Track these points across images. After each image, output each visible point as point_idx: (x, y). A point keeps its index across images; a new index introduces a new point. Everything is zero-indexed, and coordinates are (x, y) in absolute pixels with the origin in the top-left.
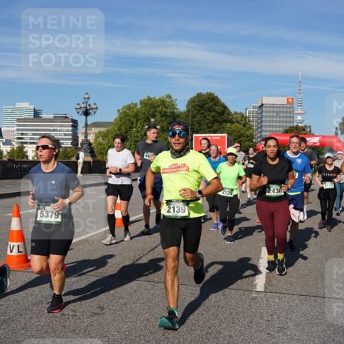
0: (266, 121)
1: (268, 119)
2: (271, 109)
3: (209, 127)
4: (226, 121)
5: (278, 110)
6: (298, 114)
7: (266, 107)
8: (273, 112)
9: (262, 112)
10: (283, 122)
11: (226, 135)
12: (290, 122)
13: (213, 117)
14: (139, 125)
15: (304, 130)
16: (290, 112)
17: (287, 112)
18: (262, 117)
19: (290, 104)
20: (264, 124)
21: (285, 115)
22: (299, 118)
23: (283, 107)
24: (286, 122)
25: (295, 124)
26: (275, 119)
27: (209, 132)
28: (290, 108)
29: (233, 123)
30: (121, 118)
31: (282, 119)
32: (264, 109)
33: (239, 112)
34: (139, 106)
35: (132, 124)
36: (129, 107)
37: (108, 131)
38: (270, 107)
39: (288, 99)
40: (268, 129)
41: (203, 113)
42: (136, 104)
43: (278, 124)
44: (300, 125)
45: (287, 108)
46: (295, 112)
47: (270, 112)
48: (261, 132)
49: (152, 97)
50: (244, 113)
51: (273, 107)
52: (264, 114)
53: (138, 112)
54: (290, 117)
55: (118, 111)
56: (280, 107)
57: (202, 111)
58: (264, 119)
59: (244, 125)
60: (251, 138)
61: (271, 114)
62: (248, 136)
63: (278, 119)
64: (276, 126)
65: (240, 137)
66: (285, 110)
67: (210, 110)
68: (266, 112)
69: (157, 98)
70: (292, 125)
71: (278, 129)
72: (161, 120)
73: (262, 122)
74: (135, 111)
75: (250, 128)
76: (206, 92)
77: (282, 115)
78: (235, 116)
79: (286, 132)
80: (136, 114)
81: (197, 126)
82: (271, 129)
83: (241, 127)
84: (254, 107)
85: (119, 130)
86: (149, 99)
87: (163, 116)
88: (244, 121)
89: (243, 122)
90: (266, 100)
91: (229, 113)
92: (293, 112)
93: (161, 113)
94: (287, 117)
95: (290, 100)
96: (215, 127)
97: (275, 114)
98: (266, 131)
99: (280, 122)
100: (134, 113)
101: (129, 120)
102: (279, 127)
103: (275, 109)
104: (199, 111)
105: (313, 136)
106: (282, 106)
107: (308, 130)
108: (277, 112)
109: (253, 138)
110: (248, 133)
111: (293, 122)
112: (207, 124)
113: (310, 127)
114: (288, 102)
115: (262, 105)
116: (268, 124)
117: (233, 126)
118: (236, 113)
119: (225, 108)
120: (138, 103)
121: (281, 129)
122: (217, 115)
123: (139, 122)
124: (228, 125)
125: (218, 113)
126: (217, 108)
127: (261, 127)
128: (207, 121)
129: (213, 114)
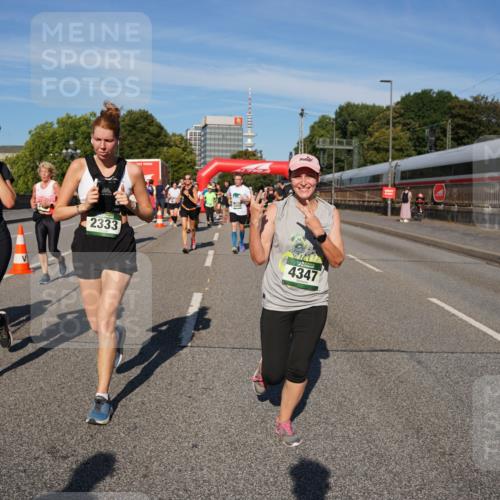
0: (211, 145)
1: (213, 142)
2: (217, 131)
3: (142, 152)
4: (162, 145)
5: (225, 132)
6: (248, 137)
7: (211, 128)
8: (219, 134)
9: (205, 134)
10: (230, 145)
11: (159, 160)
12: (238, 146)
13: (147, 139)
14: (56, 149)
15: (254, 155)
16: (239, 134)
17: (234, 134)
18: (205, 140)
19: (239, 124)
20: (208, 148)
21: (232, 137)
22: (249, 141)
23: (230, 129)
24: (234, 146)
25: (244, 149)
26: (220, 143)
27: (143, 157)
28: (238, 129)
29: (171, 147)
30: (34, 140)
31: (229, 143)
32: (208, 130)
33: (178, 133)
34: (56, 126)
35: (47, 147)
36: (43, 127)
37: (17, 157)
38: (215, 128)
39: (236, 119)
40: (213, 154)
41: (134, 135)
42: (52, 124)
43: (225, 148)
44: (250, 149)
45: (234, 129)
46: (245, 134)
47: (215, 134)
48: (205, 157)
49: (72, 115)
50: (184, 134)
51: (218, 128)
52: (208, 136)
53: (55, 133)
54: (238, 140)
55: (30, 132)
56: (226, 129)
57: (134, 132)
58: (208, 142)
59: (184, 149)
60: (192, 164)
61: (217, 137)
62: (188, 163)
63: (225, 143)
64: (222, 151)
65: (179, 163)
66: (232, 131)
67: (143, 130)
68: (211, 133)
69: (78, 117)
70: (240, 149)
71: (224, 154)
72: (83, 143)
73: (205, 146)
74: (51, 131)
75: (191, 152)
76: (138, 109)
77: (228, 137)
78: (173, 138)
79: (234, 157)
80: (52, 136)
81: (127, 150)
82: (216, 154)
83: (180, 150)
84: (196, 128)
85: (31, 155)
86: (69, 117)
87: (86, 138)
88: (184, 144)
89: (183, 146)
90: (211, 120)
91: (166, 135)
92: (241, 134)
93: (83, 134)
94: (234, 140)
95: (239, 120)
96: (149, 151)
97: (221, 137)
98: (210, 156)
99: (227, 145)
100: (50, 135)
101: (44, 143)
102: (226, 151)
103: (221, 131)
104: (130, 131)
105: (264, 161)
106: (229, 127)
107: (259, 155)
108: (223, 134)
109: (195, 165)
110: (188, 159)
111: (242, 146)
112: (139, 148)
113: (261, 152)
114: (236, 122)
115: (206, 125)
116: (212, 148)
117: (171, 151)
118: (174, 135)
119: (161, 128)
120: (55, 122)
121: (229, 154)
122: (151, 137)
123: (57, 145)
124: (165, 148)
125: (152, 134)
126: (151, 128)
127: (205, 151)
128: (139, 144)
129: (147, 135)
